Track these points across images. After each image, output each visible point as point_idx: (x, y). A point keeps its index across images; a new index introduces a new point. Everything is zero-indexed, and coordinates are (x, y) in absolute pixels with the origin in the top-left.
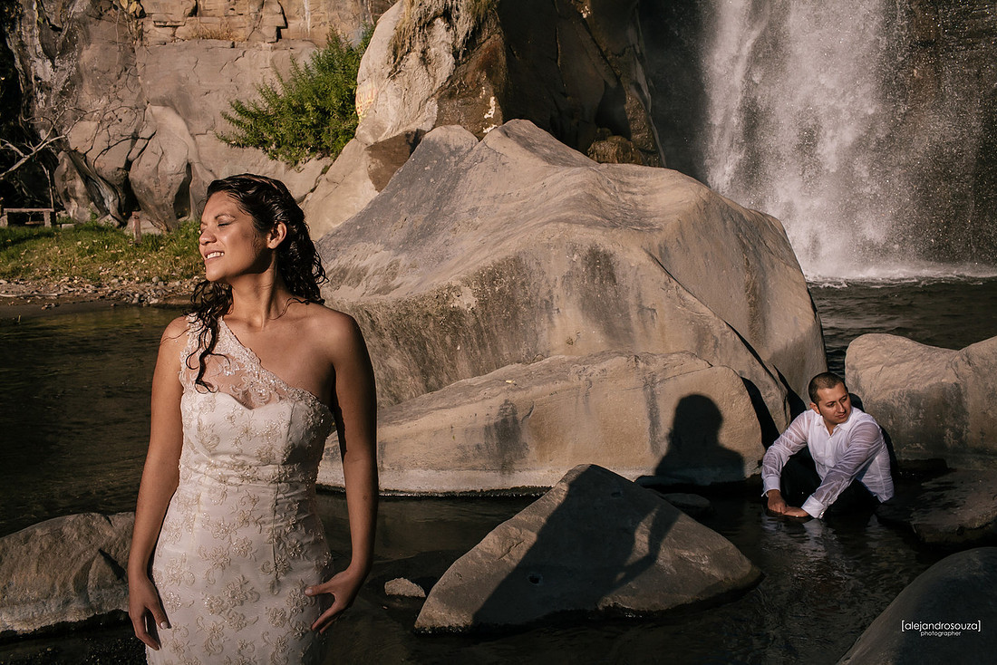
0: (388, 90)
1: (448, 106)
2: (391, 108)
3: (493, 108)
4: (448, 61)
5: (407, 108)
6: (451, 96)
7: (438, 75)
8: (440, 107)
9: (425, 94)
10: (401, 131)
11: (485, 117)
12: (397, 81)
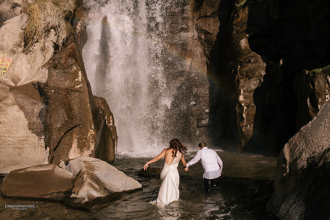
0: (23, 60)
1: (54, 72)
2: (24, 69)
3: (81, 76)
4: (52, 50)
5: (32, 70)
6: (55, 67)
7: (47, 56)
8: (49, 72)
9: (40, 65)
10: (28, 82)
11: (76, 80)
12: (28, 55)
